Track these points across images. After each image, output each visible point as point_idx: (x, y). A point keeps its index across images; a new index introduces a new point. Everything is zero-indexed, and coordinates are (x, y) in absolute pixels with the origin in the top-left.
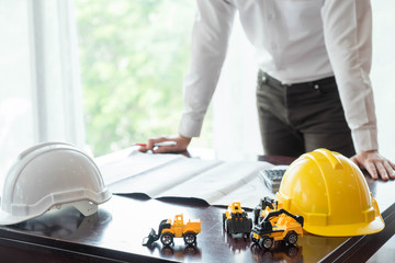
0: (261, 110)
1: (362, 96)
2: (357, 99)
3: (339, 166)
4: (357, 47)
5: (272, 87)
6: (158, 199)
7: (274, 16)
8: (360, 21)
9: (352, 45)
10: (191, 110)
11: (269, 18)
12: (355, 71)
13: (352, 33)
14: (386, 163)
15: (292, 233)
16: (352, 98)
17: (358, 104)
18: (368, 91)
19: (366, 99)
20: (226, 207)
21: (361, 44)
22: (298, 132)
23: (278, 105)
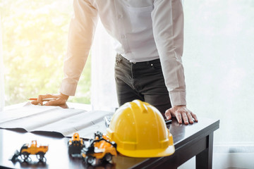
0: (117, 79)
1: (175, 69)
2: (172, 71)
3: (145, 111)
4: (172, 38)
5: (124, 65)
6: (32, 132)
7: (122, 16)
8: (175, 21)
9: (169, 37)
10: (67, 77)
11: (119, 17)
12: (171, 53)
13: (170, 28)
14: (189, 114)
15: (108, 155)
16: (169, 71)
17: (172, 75)
18: (179, 67)
19: (178, 71)
20: (71, 137)
21: (175, 36)
22: (140, 94)
23: (128, 76)
